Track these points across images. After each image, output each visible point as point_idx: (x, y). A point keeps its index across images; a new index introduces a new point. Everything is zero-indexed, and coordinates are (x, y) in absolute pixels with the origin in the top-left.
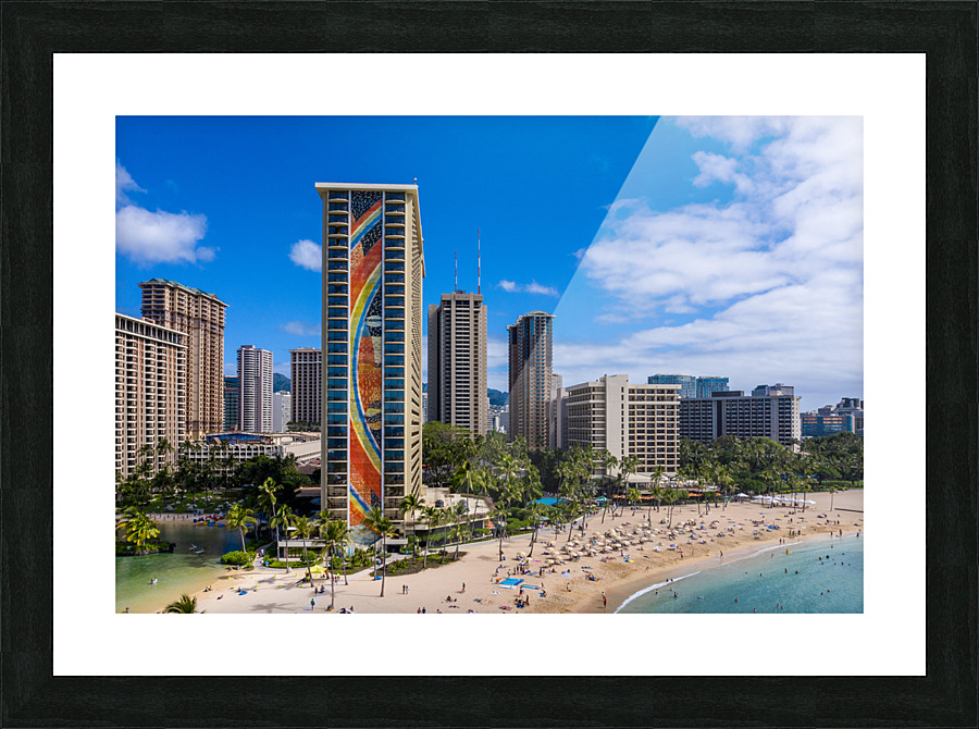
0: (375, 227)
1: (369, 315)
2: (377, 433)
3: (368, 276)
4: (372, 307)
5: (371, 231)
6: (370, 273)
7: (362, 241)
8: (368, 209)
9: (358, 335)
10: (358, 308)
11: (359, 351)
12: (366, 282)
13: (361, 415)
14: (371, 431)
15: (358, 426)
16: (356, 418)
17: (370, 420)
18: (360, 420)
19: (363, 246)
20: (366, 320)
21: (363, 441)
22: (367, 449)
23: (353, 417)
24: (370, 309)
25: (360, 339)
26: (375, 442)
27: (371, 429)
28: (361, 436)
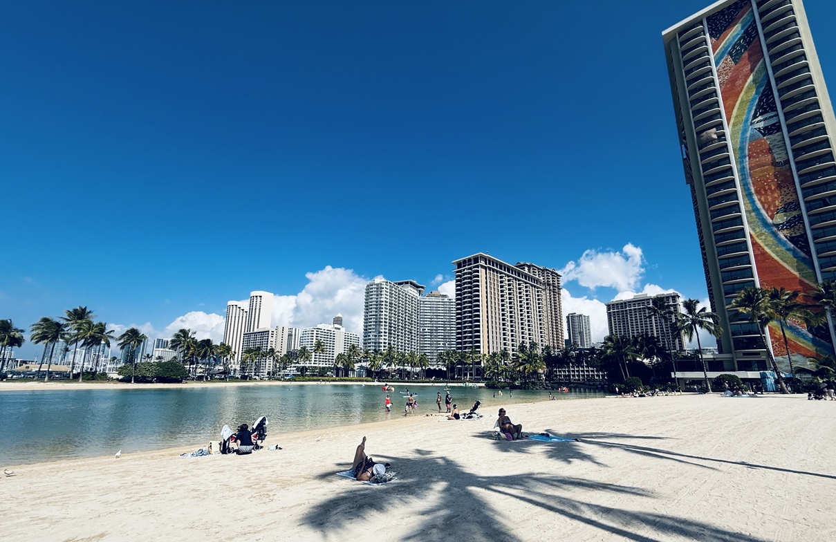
0: (747, 31)
1: (755, 117)
2: (798, 240)
3: (745, 81)
4: (758, 108)
5: (741, 38)
7: (730, 53)
8: (731, 22)
9: (743, 142)
10: (737, 117)
11: (747, 158)
12: (743, 87)
13: (765, 224)
14: (786, 239)
15: (763, 237)
16: (758, 230)
17: (782, 227)
18: (764, 230)
19: (732, 57)
20: (752, 124)
21: (776, 253)
22: (785, 262)
23: (753, 229)
24: (756, 110)
25: (747, 145)
26: (799, 250)
27: (786, 237)
28: (770, 248)
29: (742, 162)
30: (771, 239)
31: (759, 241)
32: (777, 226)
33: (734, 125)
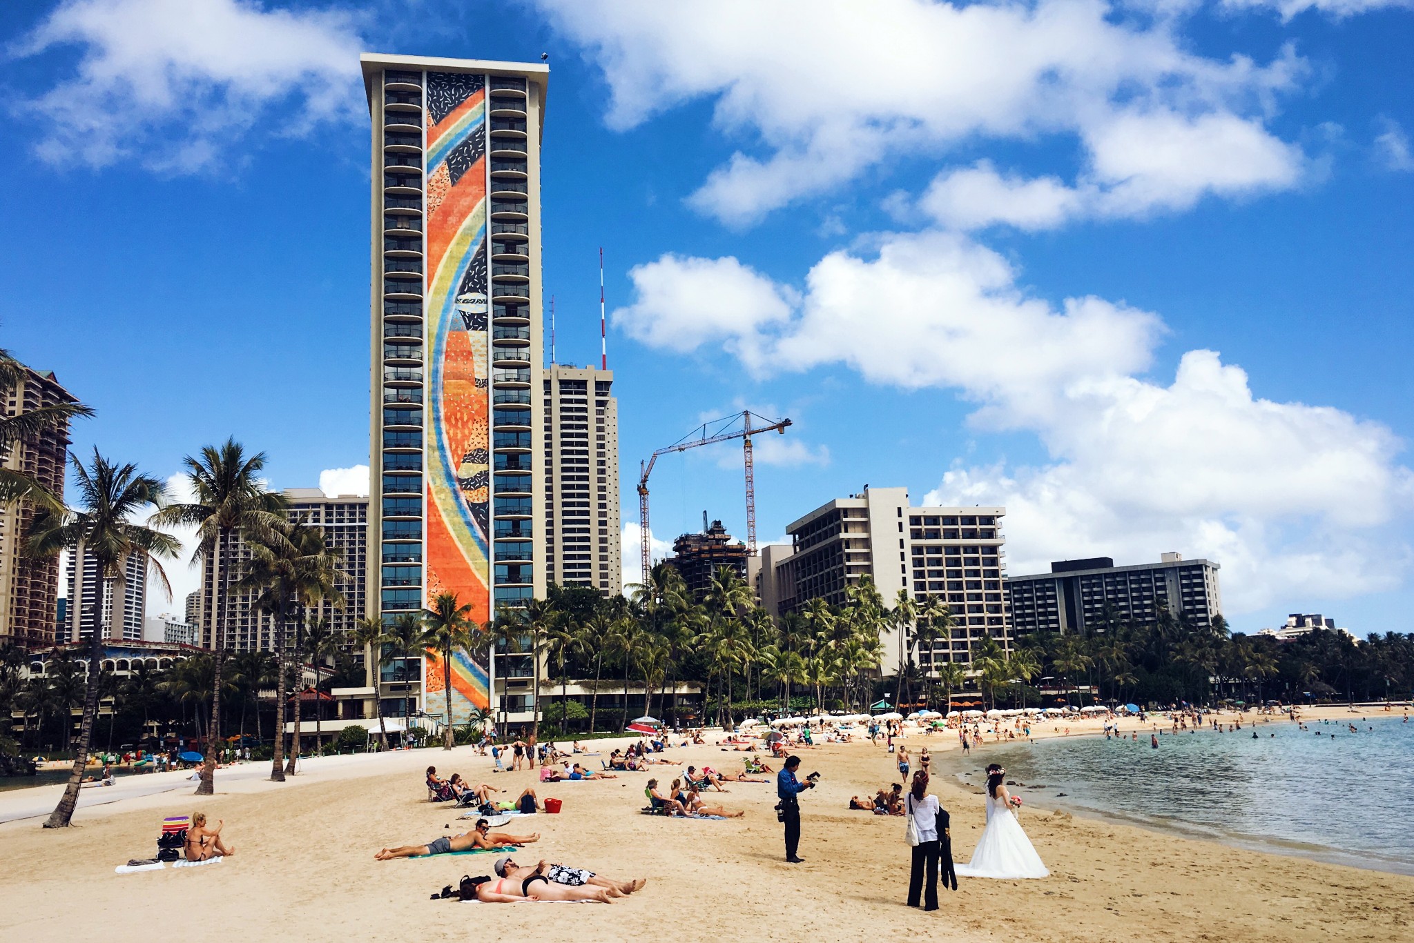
0: (472, 137)
1: (462, 292)
2: (479, 510)
3: (460, 222)
4: (469, 277)
5: (465, 144)
6: (463, 215)
7: (449, 161)
8: (457, 104)
9: (442, 326)
10: (441, 278)
11: (444, 356)
12: (455, 232)
13: (449, 476)
14: (467, 506)
15: (443, 496)
16: (438, 482)
17: (466, 485)
18: (446, 485)
19: (450, 170)
20: (457, 301)
21: (454, 524)
22: (461, 541)
23: (433, 479)
24: (464, 281)
25: (447, 335)
26: (477, 527)
27: (468, 501)
28: (448, 515)
29: (436, 361)
30: (451, 501)
31: (438, 502)
32: (460, 481)
33: (435, 292)
